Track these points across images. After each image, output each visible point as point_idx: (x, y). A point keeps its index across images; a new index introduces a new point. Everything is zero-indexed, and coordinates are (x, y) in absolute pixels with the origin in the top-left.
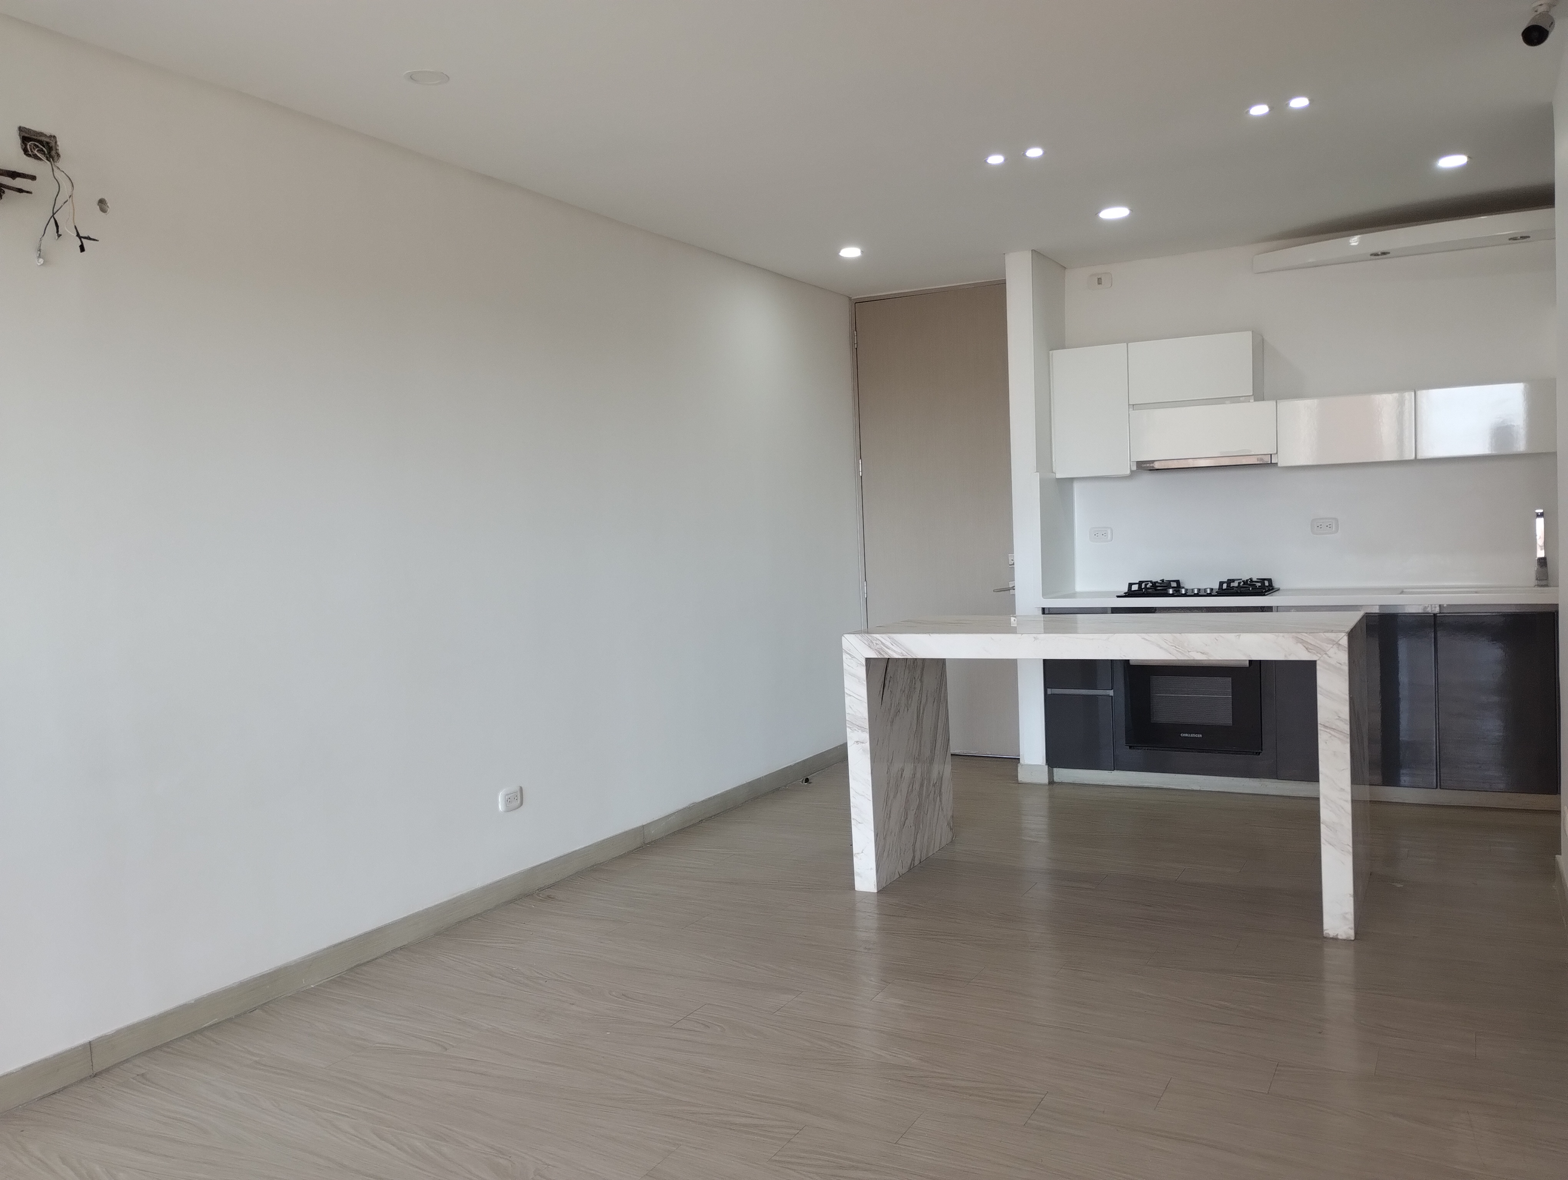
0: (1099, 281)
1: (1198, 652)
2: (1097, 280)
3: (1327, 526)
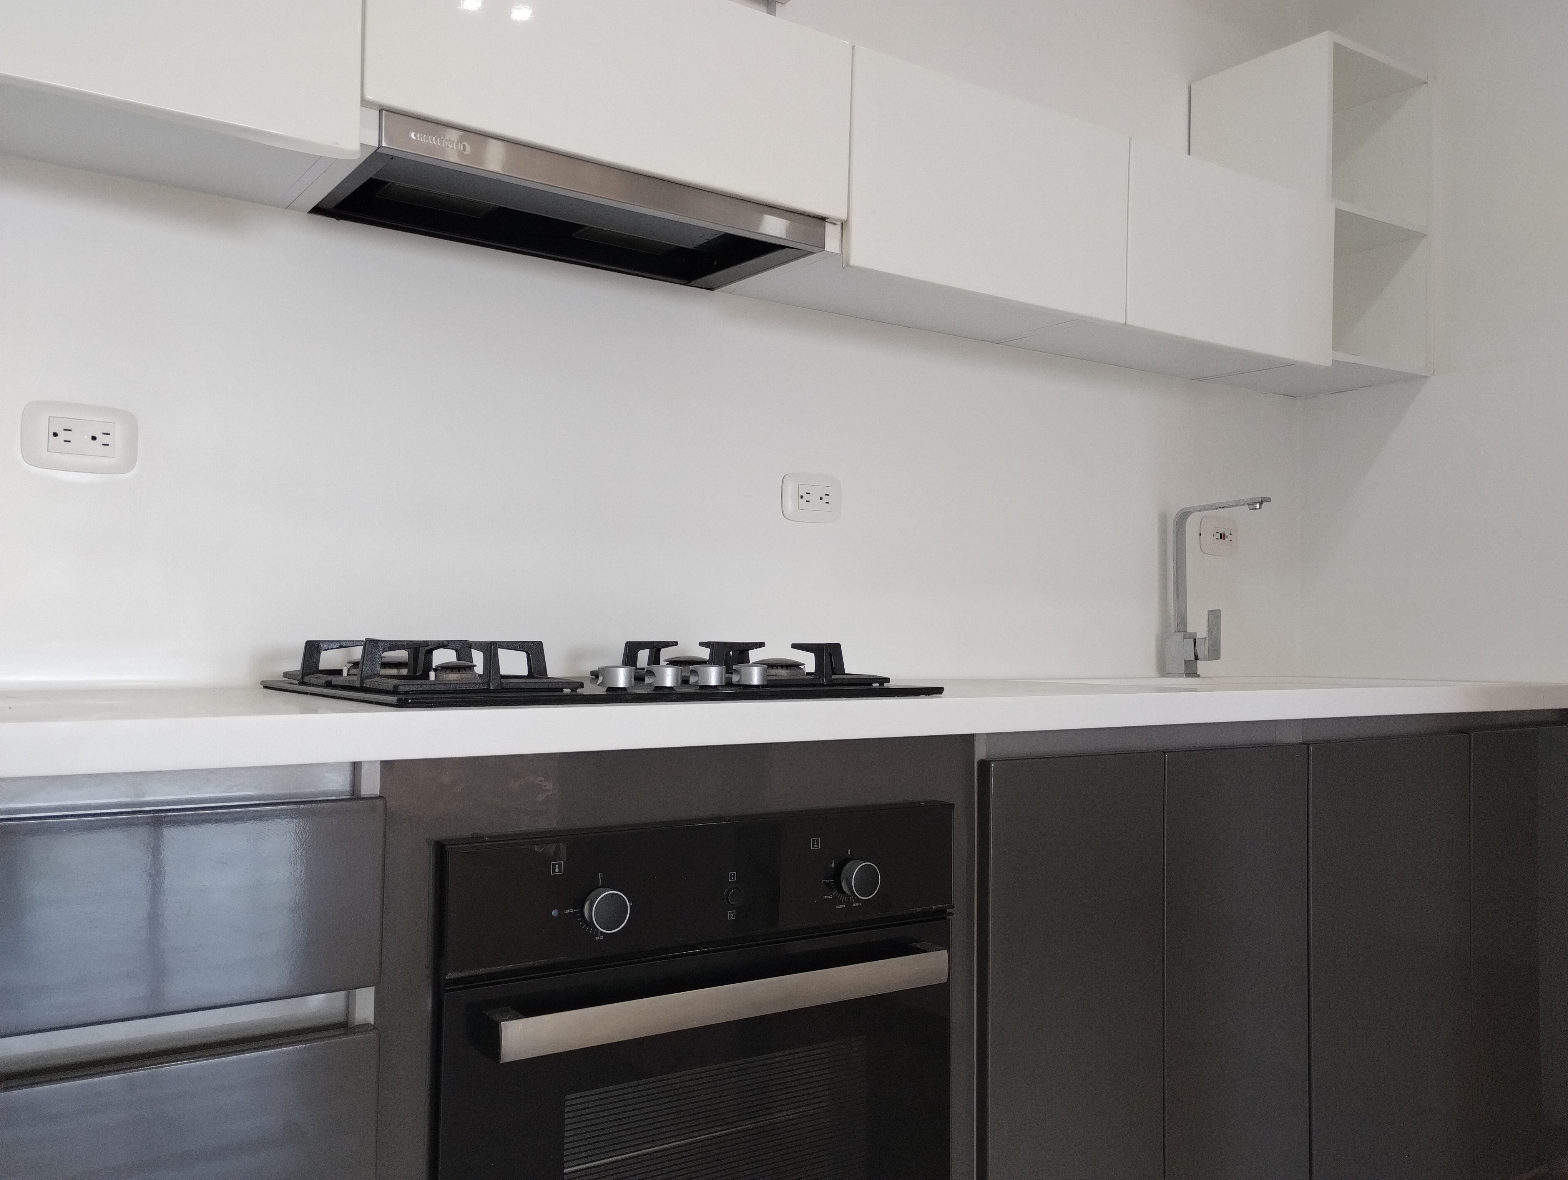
3: (821, 498)
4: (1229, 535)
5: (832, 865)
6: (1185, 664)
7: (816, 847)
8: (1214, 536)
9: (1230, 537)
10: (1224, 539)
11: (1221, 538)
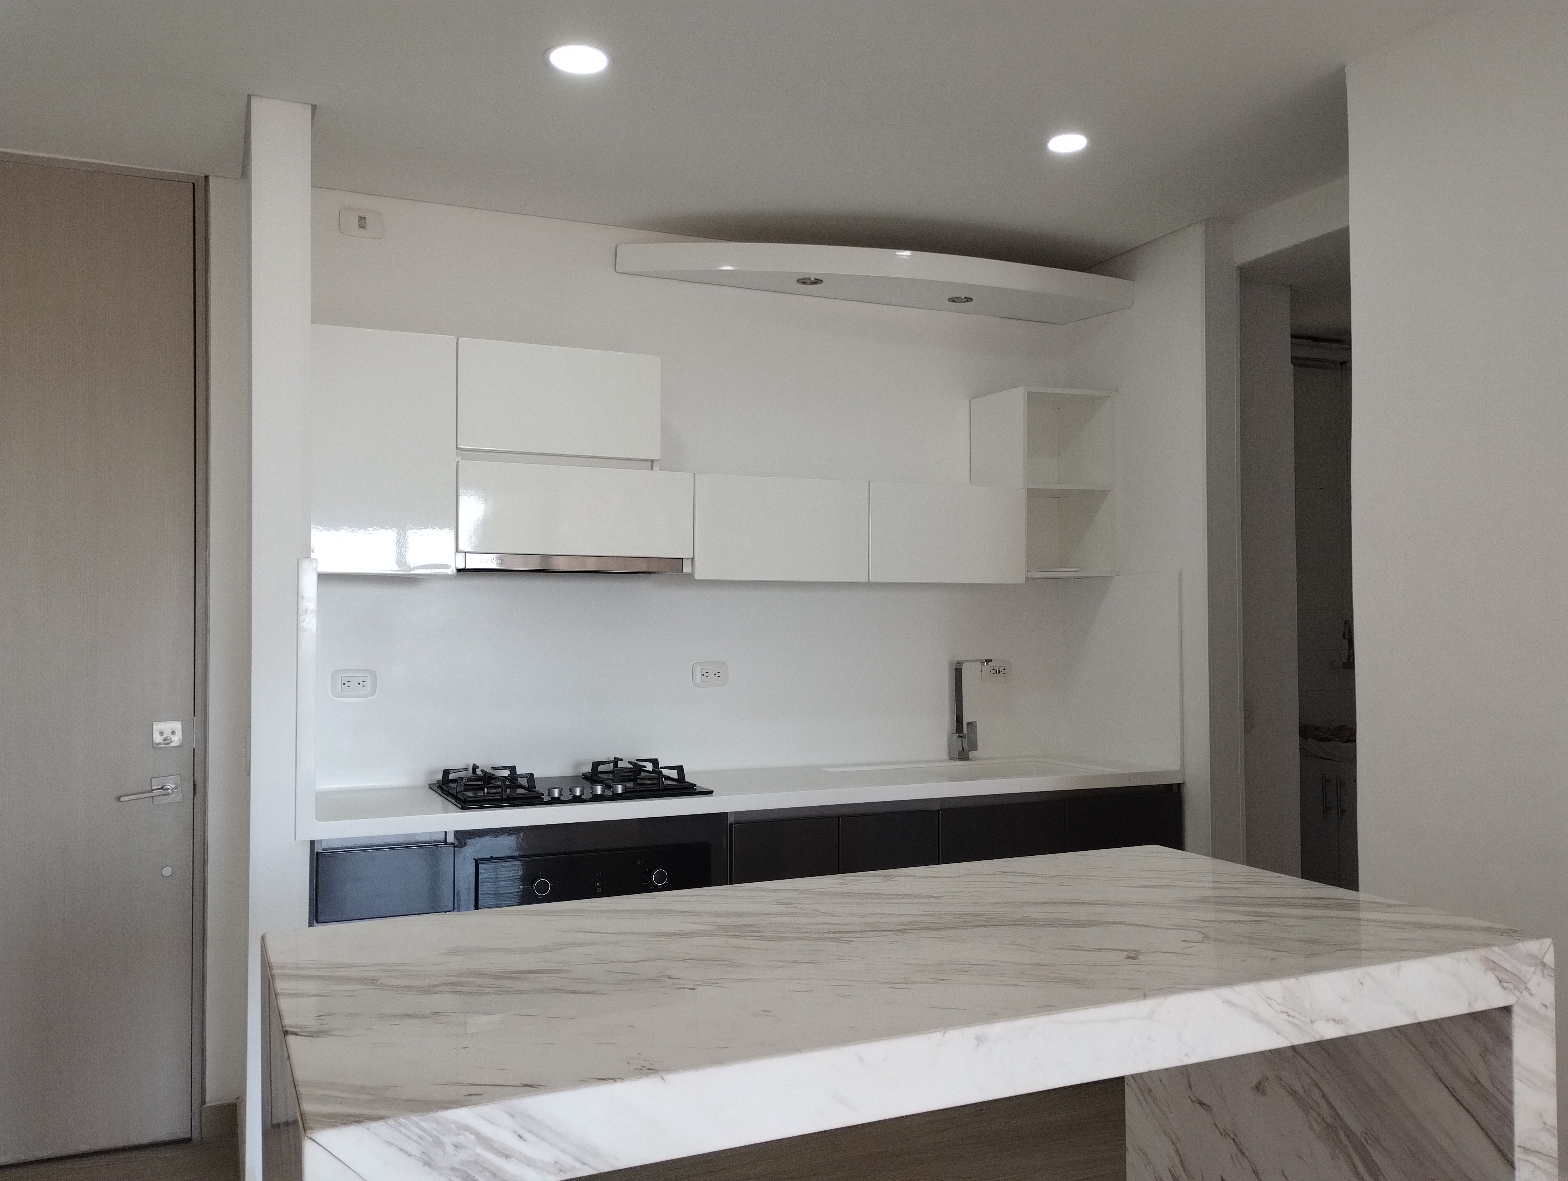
0: (362, 222)
1: (1328, 1020)
2: (357, 220)
3: (715, 674)
4: (1003, 670)
5: (647, 870)
6: (959, 753)
7: (639, 863)
8: (990, 672)
9: (1003, 672)
10: (999, 673)
11: (996, 673)
